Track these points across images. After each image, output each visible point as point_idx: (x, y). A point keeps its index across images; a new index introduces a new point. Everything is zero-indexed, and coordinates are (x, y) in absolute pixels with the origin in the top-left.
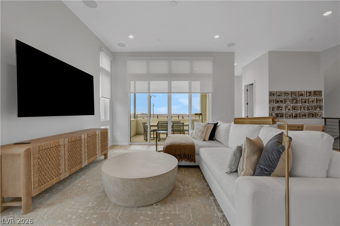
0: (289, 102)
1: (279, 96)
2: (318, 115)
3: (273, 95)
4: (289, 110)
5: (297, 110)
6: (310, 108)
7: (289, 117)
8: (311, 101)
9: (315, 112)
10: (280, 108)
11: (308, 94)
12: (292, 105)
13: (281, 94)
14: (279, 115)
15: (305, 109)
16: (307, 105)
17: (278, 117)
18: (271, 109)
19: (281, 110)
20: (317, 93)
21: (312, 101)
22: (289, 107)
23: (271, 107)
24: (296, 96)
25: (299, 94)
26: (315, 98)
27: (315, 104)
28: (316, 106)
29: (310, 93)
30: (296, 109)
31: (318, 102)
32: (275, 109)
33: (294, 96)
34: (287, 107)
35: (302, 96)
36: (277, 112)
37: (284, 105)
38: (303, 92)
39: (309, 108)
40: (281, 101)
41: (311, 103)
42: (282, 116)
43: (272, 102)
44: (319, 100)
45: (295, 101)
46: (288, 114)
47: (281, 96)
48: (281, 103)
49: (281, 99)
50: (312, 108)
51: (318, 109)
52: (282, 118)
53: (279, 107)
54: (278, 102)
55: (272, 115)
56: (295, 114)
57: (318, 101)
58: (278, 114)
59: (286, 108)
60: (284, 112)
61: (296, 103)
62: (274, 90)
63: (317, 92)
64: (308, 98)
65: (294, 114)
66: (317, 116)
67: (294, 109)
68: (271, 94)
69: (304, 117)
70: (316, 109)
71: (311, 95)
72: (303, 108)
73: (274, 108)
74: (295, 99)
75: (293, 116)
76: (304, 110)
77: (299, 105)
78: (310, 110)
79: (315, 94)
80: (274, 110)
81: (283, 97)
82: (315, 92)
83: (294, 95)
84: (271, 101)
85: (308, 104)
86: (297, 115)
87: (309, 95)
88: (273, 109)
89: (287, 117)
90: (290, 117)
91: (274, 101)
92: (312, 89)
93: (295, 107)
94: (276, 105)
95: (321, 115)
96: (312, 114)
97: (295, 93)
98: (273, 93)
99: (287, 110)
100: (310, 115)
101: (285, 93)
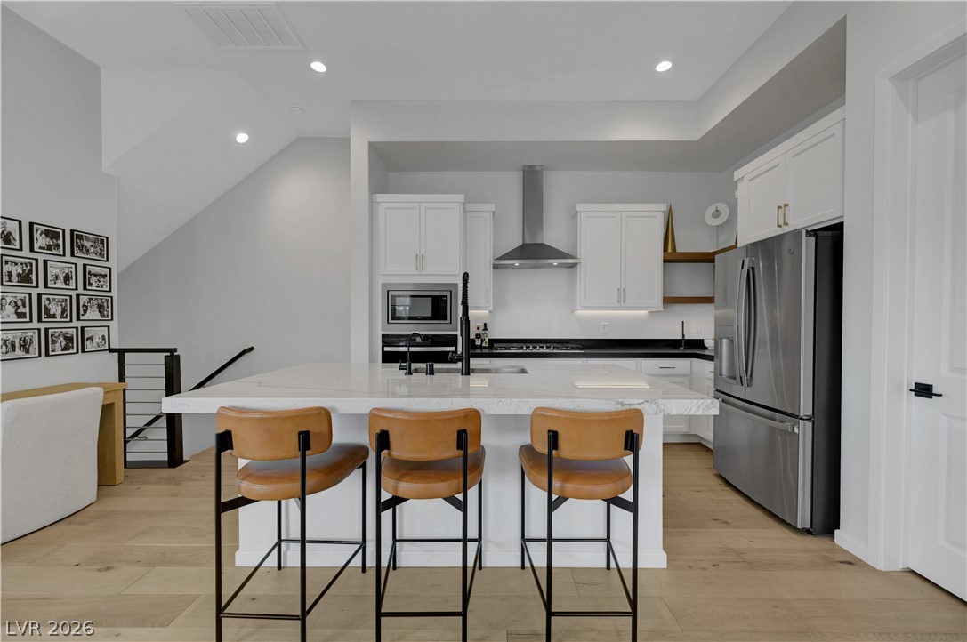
2: (91, 338)
6: (54, 309)
8: (56, 278)
9: (79, 324)
11: (41, 240)
15: (22, 310)
16: (36, 293)
20: (88, 244)
21: (62, 276)
26: (80, 263)
27: (80, 291)
28: (83, 299)
29: (52, 234)
31: (90, 284)
41: (60, 284)
44: (95, 275)
50: (64, 311)
51: (93, 313)
57: (93, 280)
63: (87, 239)
66: (88, 344)
69: (19, 353)
70: (85, 312)
71: (57, 246)
76: (21, 315)
78: (54, 316)
79: (81, 248)
82: (76, 236)
85: (42, 289)
87: (49, 247)
92: (66, 221)
95: (103, 337)
96: (66, 338)
100: (54, 342)
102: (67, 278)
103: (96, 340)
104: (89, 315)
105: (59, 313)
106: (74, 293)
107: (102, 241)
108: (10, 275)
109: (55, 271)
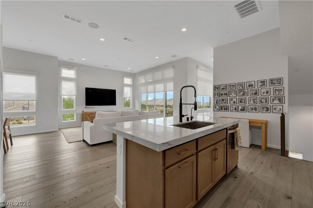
0: (234, 95)
1: (224, 89)
2: (275, 109)
3: (217, 88)
4: (234, 103)
5: (244, 103)
7: (234, 110)
9: (271, 105)
10: (224, 101)
11: (260, 84)
12: (238, 97)
13: (225, 87)
14: (224, 108)
15: (255, 101)
16: (258, 97)
17: (222, 109)
18: (215, 102)
19: (225, 103)
20: (274, 82)
21: (266, 92)
22: (235, 100)
23: (215, 100)
24: (243, 87)
25: (248, 85)
26: (272, 88)
29: (263, 82)
30: (243, 101)
31: (275, 93)
33: (241, 88)
34: (232, 99)
35: (252, 86)
36: (221, 105)
37: (229, 98)
38: (253, 83)
39: (261, 101)
40: (226, 94)
41: (265, 94)
42: (227, 109)
43: (216, 95)
44: (277, 90)
45: (242, 93)
46: (233, 107)
47: (225, 89)
48: (225, 96)
49: (225, 92)
50: (266, 101)
51: (277, 102)
52: (226, 111)
53: (223, 100)
54: (222, 94)
55: (216, 107)
56: (242, 107)
57: (277, 92)
58: (222, 107)
59: (231, 101)
60: (229, 104)
61: (243, 95)
62: (219, 83)
63: (274, 80)
64: (260, 88)
65: (240, 108)
67: (241, 102)
68: (216, 88)
69: (254, 111)
70: (273, 101)
71: (265, 84)
72: (252, 101)
73: (218, 101)
74: (242, 91)
75: (240, 109)
77: (247, 97)
78: (263, 102)
79: (272, 83)
80: (218, 103)
82: (271, 80)
83: (240, 87)
84: (215, 94)
85: (260, 96)
86: (244, 109)
87: (262, 85)
88: (217, 102)
89: (232, 110)
90: (236, 110)
91: (218, 94)
92: (267, 77)
93: (242, 99)
94: (220, 98)
95: (280, 109)
96: (266, 108)
97: (241, 84)
98: (217, 86)
99: (232, 102)
100: (263, 109)
101: (230, 86)
103: (277, 109)
104: (275, 102)
105: (265, 101)
106: (269, 97)
107: (280, 79)
108: (252, 93)
109: (263, 91)
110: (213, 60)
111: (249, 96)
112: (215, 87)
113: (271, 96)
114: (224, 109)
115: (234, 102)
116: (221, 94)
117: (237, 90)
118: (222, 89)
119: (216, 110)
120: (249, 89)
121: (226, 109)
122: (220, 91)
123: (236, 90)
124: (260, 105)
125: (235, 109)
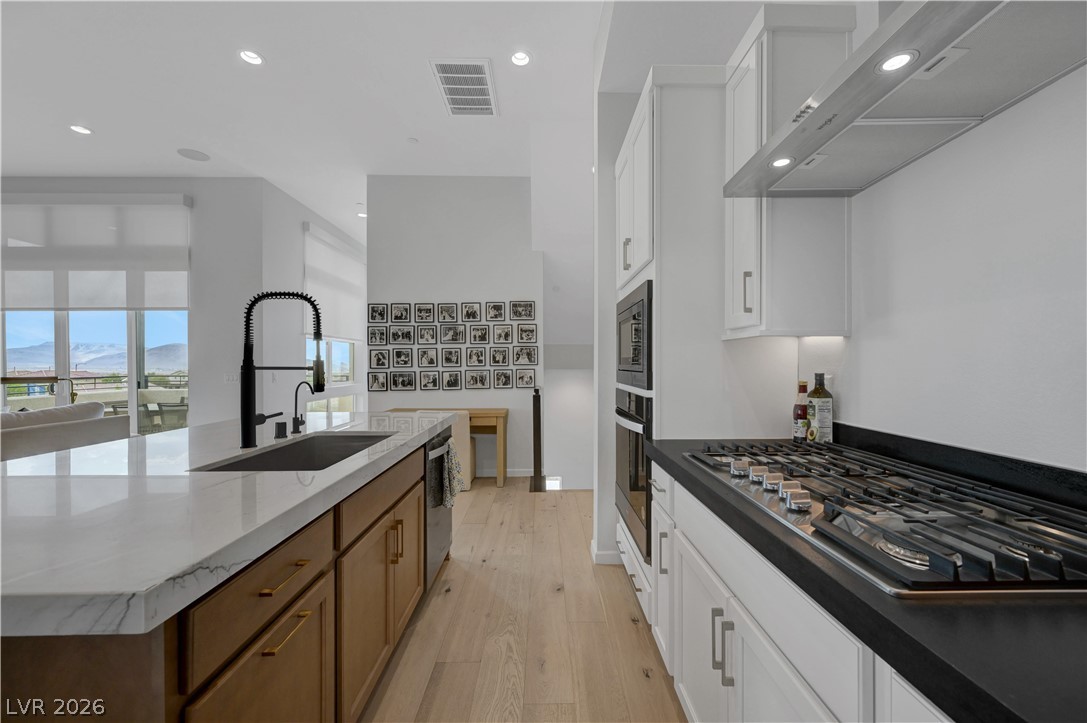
0: (430, 338)
1: (400, 318)
2: (521, 378)
3: (381, 314)
4: (429, 363)
5: (457, 362)
6: (499, 357)
7: (430, 386)
8: (500, 336)
10: (403, 358)
11: (493, 313)
12: (440, 346)
13: (404, 313)
14: (401, 380)
15: (481, 358)
16: (488, 347)
17: (395, 383)
18: (374, 360)
19: (406, 363)
20: (520, 309)
21: (503, 335)
22: (432, 354)
23: (374, 353)
24: (453, 318)
25: (465, 312)
26: (515, 324)
27: (515, 343)
28: (516, 350)
29: (498, 308)
30: (454, 359)
31: (522, 338)
32: (386, 362)
33: (448, 319)
34: (425, 353)
35: (474, 317)
36: (392, 369)
38: (476, 307)
39: (494, 358)
40: (407, 335)
41: (502, 340)
42: (410, 383)
43: (378, 338)
44: (526, 331)
45: (451, 333)
46: (428, 376)
47: (406, 318)
48: (406, 341)
49: (406, 329)
50: (504, 358)
51: (524, 360)
52: (409, 387)
53: (399, 354)
54: (395, 336)
55: (376, 378)
56: (450, 376)
57: (524, 335)
58: (395, 376)
59: (423, 356)
60: (416, 368)
61: (453, 339)
62: (385, 298)
63: (520, 306)
64: (491, 324)
65: (446, 377)
66: (519, 382)
67: (448, 360)
68: (376, 312)
69: (479, 385)
70: (518, 358)
71: (501, 315)
72: (475, 358)
73: (384, 358)
74: (450, 329)
76: (480, 361)
77: (463, 347)
78: (498, 362)
79: (516, 313)
80: (383, 364)
81: (413, 323)
82: (513, 305)
83: (447, 316)
84: (374, 334)
85: (492, 345)
86: (456, 380)
87: (496, 316)
88: (379, 360)
89: (425, 386)
90: (435, 385)
91: (382, 334)
92: (506, 297)
93: (451, 353)
94: (390, 347)
95: (531, 377)
96: (505, 377)
97: (447, 309)
98: (381, 309)
99: (425, 362)
100: (498, 379)
101: (420, 310)
102: (507, 335)
103: (526, 379)
104: (521, 361)
105: (501, 359)
106: (511, 346)
107: (531, 305)
108: (475, 337)
109: (499, 332)
110: (365, 216)
111: (468, 345)
112: (373, 310)
113: (514, 344)
114: (403, 384)
115: (431, 362)
116: (394, 334)
117: (438, 325)
118: (396, 318)
119: (375, 387)
120: (468, 325)
121: (408, 383)
122: (390, 323)
123: (436, 323)
124: (492, 369)
125: (434, 382)
